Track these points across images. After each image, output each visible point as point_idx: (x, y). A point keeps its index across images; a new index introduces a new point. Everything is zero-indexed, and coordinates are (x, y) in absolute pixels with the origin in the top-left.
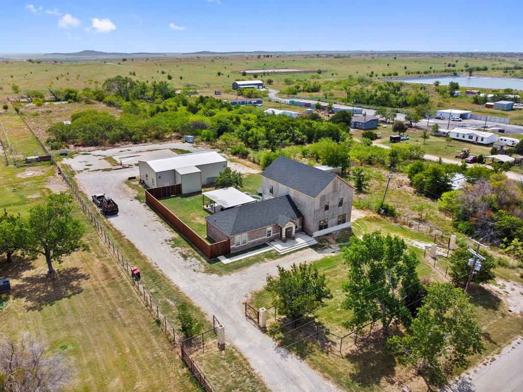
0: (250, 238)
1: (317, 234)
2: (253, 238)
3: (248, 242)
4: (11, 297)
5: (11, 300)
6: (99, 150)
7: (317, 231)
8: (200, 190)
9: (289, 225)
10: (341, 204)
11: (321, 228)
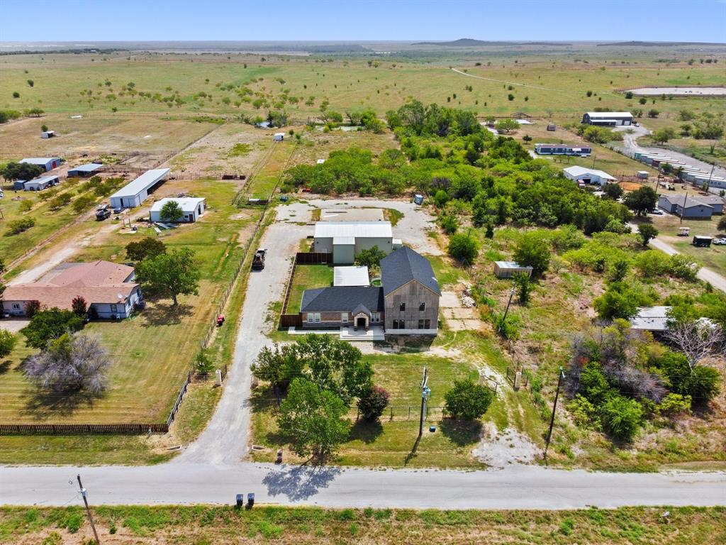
0: (323, 318)
1: (390, 331)
2: (326, 319)
3: (320, 321)
4: (140, 314)
5: (139, 316)
6: (320, 198)
7: (390, 328)
8: (352, 262)
9: (362, 315)
10: (422, 308)
11: (395, 326)
